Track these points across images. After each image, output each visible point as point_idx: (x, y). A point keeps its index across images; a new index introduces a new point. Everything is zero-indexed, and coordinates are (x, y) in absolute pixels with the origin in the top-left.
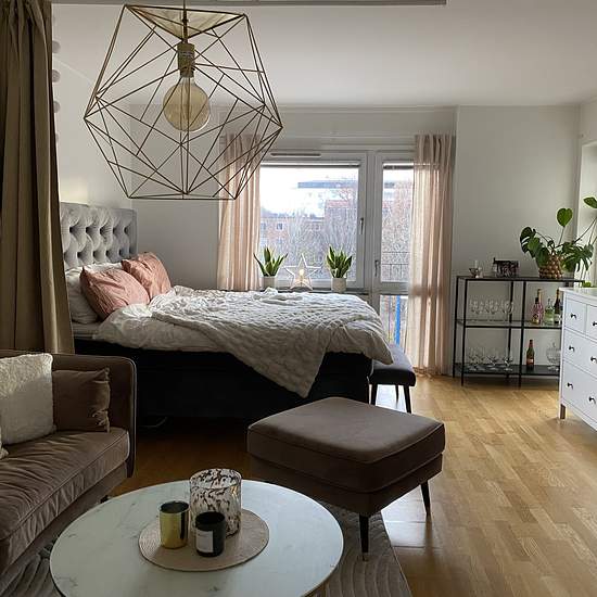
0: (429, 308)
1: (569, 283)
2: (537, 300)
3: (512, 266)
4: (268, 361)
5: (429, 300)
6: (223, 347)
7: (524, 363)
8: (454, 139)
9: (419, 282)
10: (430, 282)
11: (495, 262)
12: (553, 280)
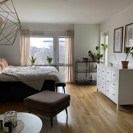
0: (70, 69)
1: (99, 62)
2: (92, 66)
3: (87, 59)
4: (31, 83)
5: (70, 67)
6: (19, 80)
7: (90, 80)
8: (74, 31)
9: (67, 63)
10: (70, 63)
11: (83, 58)
12: (95, 62)
